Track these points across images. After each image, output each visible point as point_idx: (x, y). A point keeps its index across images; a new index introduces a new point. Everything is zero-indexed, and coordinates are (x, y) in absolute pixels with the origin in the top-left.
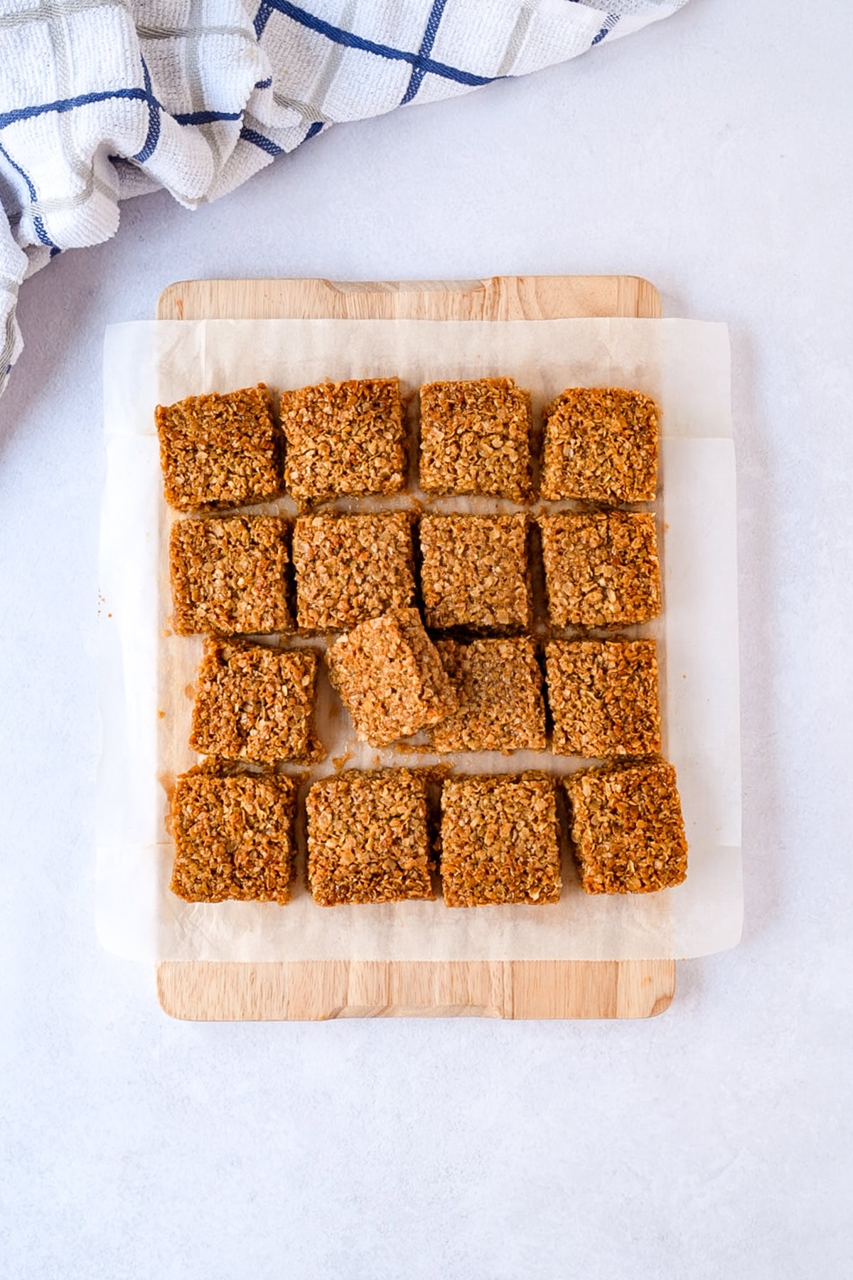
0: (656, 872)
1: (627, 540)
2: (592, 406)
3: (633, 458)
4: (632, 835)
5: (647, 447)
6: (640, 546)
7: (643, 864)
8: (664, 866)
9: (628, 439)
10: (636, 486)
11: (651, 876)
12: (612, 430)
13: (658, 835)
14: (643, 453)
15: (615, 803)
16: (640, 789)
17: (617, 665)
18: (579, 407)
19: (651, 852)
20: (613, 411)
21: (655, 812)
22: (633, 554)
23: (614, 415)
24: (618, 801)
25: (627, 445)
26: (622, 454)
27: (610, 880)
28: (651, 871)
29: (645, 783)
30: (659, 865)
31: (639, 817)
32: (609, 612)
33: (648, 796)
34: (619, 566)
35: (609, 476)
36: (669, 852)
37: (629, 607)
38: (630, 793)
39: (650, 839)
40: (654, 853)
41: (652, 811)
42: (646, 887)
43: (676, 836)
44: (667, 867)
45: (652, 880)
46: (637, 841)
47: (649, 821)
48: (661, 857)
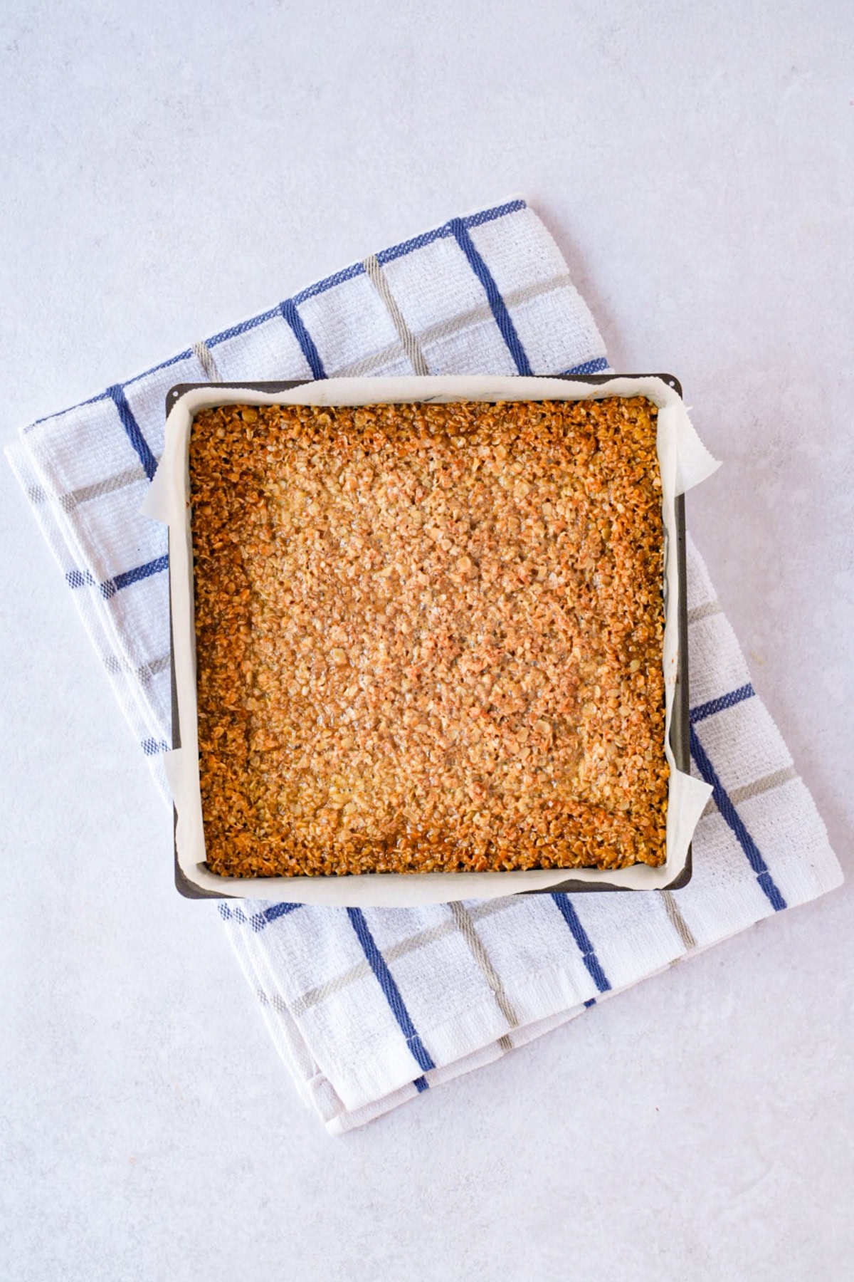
0: (225, 426)
1: (230, 736)
2: (272, 857)
3: (225, 808)
4: (244, 467)
5: (211, 819)
6: (215, 729)
7: (236, 435)
8: (216, 431)
9: (231, 826)
10: (221, 780)
11: (231, 422)
12: (248, 834)
13: (217, 465)
14: (215, 813)
15: (259, 502)
16: (230, 514)
17: (238, 630)
18: (287, 857)
19: (228, 446)
20: (250, 854)
21: (218, 489)
22: (224, 721)
23: (248, 849)
24: (255, 504)
25: (232, 820)
26: (238, 811)
27: (273, 421)
28: (229, 428)
29: (225, 521)
30: (220, 433)
31: (235, 485)
32: (253, 662)
33: (222, 507)
34: (239, 709)
35: (251, 786)
36: (209, 445)
37: (232, 666)
38: (242, 511)
39: (226, 461)
40: (224, 446)
41: (220, 491)
42: (237, 411)
43: (199, 461)
44: (212, 430)
45: (229, 418)
46: (240, 461)
47: (224, 479)
48: (217, 440)
